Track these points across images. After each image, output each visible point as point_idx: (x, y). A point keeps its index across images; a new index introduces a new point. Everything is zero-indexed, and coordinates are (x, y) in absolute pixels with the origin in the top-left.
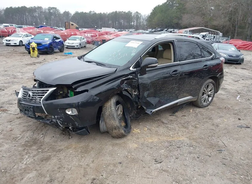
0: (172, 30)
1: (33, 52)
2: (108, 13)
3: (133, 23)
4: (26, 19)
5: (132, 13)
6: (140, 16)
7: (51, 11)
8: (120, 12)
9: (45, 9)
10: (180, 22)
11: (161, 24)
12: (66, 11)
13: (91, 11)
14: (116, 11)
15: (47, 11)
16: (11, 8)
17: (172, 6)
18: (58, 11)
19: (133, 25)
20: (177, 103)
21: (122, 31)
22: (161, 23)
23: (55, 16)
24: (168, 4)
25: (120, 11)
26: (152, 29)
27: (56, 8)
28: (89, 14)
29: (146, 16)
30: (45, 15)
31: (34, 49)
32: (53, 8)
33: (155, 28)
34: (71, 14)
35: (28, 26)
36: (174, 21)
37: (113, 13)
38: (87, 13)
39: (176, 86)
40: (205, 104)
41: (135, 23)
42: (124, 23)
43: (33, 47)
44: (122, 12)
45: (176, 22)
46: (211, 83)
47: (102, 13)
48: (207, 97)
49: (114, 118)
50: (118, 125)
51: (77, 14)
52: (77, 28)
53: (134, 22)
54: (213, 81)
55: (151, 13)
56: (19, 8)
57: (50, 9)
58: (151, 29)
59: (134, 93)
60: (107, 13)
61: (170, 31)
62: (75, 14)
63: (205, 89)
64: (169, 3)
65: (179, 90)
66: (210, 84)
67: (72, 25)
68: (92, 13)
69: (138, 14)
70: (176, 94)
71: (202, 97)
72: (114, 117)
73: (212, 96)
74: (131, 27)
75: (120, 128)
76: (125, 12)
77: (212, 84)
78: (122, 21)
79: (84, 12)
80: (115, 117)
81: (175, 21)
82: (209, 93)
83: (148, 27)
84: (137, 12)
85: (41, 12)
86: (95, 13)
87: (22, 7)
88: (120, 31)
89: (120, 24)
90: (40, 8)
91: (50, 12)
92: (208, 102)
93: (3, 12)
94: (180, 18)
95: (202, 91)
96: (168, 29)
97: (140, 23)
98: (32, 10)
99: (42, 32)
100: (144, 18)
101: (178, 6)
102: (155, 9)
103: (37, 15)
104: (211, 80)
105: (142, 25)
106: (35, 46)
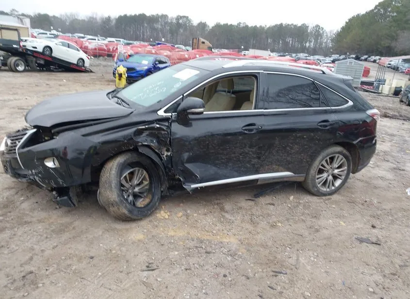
0: (378, 57)
1: (120, 79)
2: (268, 26)
3: (308, 45)
4: (143, 32)
5: (308, 27)
6: (321, 32)
7: (181, 21)
8: (288, 25)
9: (172, 19)
10: (393, 44)
11: (358, 47)
12: (201, 22)
13: (240, 23)
14: (281, 24)
15: (174, 21)
16: (125, 16)
17: (384, 16)
18: (190, 21)
19: (309, 47)
20: (257, 180)
21: (285, 56)
22: (359, 45)
23: (185, 29)
24: (376, 13)
25: (288, 23)
26: (340, 56)
27: (188, 17)
28: (237, 26)
29: (334, 33)
30: (170, 27)
31: (120, 75)
32: (184, 17)
33: (345, 54)
34: (209, 26)
35: (142, 42)
36: (382, 43)
37: (276, 26)
38: (233, 26)
39: (252, 151)
40: (324, 189)
41: (312, 44)
42: (292, 43)
43: (119, 72)
44: (292, 24)
45: (387, 45)
46: (339, 153)
47: (258, 26)
48: (331, 178)
49: (111, 187)
50: (117, 199)
51: (218, 26)
52: (210, 49)
53: (310, 42)
54: (345, 151)
55: (343, 28)
56: (135, 15)
57: (179, 18)
58: (338, 56)
59: (166, 153)
60: (266, 26)
61: (372, 60)
62: (215, 26)
63: (324, 163)
64: (379, 10)
65: (259, 158)
66: (337, 155)
67: (203, 43)
68: (241, 25)
69: (319, 28)
70: (254, 165)
71: (317, 177)
72: (111, 185)
73: (343, 177)
74: (303, 50)
75: (119, 205)
76: (295, 26)
77: (341, 157)
78: (289, 40)
79: (229, 24)
80: (113, 187)
81: (386, 43)
82: (336, 171)
83: (334, 52)
84: (317, 26)
85: (166, 23)
86: (247, 26)
87: (140, 15)
88: (281, 56)
89: (286, 44)
90: (164, 17)
91: (178, 23)
92: (333, 188)
93: (114, 22)
94: (394, 38)
95: (316, 165)
96: (369, 57)
97: (321, 44)
98: (153, 20)
99: (154, 52)
100: (329, 35)
101: (396, 16)
102: (350, 20)
103: (159, 27)
104: (339, 149)
105: (324, 49)
106: (122, 72)
